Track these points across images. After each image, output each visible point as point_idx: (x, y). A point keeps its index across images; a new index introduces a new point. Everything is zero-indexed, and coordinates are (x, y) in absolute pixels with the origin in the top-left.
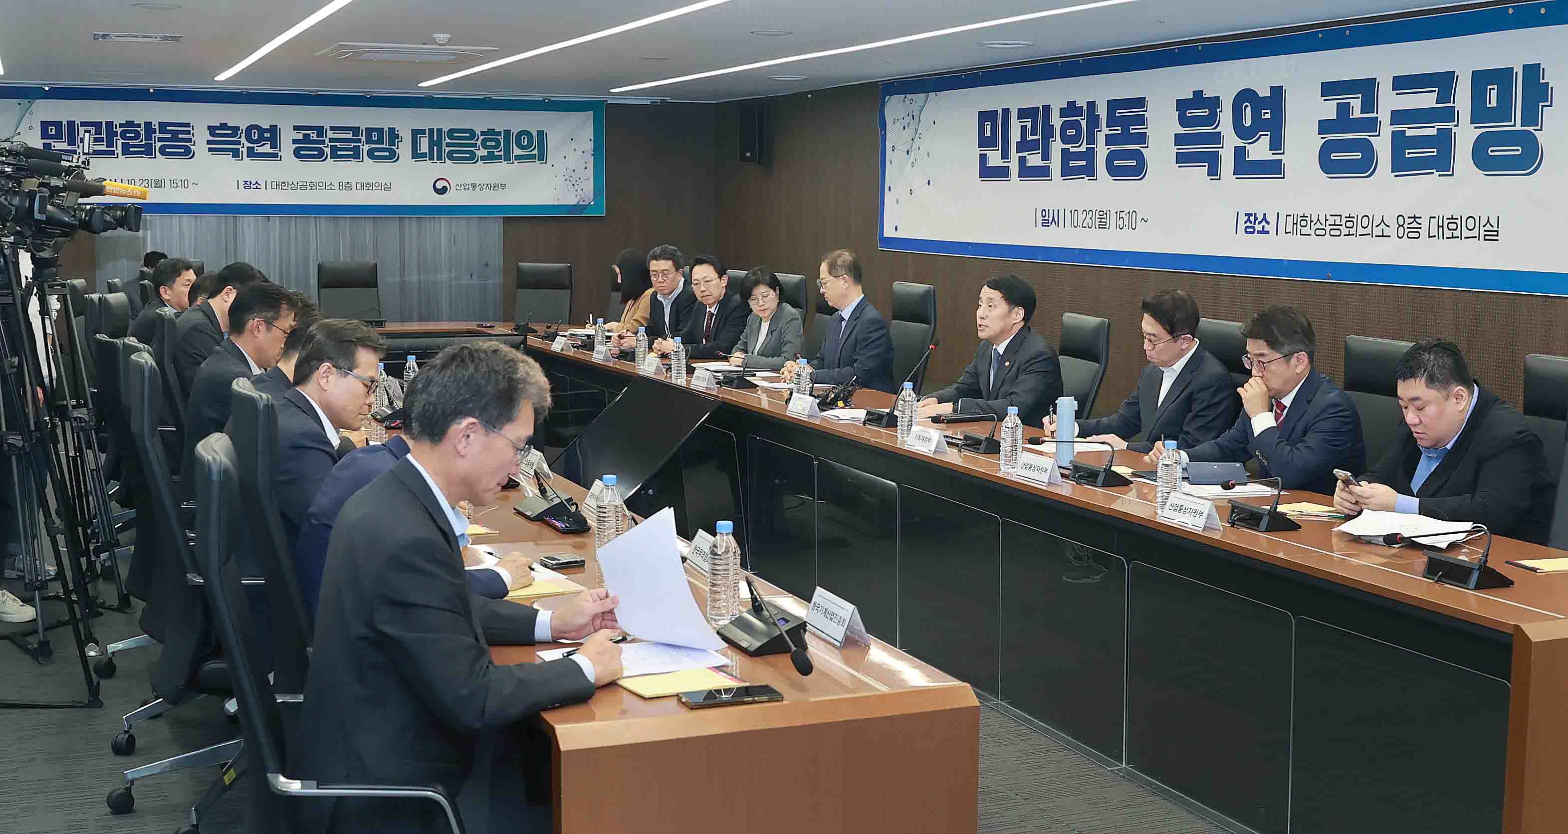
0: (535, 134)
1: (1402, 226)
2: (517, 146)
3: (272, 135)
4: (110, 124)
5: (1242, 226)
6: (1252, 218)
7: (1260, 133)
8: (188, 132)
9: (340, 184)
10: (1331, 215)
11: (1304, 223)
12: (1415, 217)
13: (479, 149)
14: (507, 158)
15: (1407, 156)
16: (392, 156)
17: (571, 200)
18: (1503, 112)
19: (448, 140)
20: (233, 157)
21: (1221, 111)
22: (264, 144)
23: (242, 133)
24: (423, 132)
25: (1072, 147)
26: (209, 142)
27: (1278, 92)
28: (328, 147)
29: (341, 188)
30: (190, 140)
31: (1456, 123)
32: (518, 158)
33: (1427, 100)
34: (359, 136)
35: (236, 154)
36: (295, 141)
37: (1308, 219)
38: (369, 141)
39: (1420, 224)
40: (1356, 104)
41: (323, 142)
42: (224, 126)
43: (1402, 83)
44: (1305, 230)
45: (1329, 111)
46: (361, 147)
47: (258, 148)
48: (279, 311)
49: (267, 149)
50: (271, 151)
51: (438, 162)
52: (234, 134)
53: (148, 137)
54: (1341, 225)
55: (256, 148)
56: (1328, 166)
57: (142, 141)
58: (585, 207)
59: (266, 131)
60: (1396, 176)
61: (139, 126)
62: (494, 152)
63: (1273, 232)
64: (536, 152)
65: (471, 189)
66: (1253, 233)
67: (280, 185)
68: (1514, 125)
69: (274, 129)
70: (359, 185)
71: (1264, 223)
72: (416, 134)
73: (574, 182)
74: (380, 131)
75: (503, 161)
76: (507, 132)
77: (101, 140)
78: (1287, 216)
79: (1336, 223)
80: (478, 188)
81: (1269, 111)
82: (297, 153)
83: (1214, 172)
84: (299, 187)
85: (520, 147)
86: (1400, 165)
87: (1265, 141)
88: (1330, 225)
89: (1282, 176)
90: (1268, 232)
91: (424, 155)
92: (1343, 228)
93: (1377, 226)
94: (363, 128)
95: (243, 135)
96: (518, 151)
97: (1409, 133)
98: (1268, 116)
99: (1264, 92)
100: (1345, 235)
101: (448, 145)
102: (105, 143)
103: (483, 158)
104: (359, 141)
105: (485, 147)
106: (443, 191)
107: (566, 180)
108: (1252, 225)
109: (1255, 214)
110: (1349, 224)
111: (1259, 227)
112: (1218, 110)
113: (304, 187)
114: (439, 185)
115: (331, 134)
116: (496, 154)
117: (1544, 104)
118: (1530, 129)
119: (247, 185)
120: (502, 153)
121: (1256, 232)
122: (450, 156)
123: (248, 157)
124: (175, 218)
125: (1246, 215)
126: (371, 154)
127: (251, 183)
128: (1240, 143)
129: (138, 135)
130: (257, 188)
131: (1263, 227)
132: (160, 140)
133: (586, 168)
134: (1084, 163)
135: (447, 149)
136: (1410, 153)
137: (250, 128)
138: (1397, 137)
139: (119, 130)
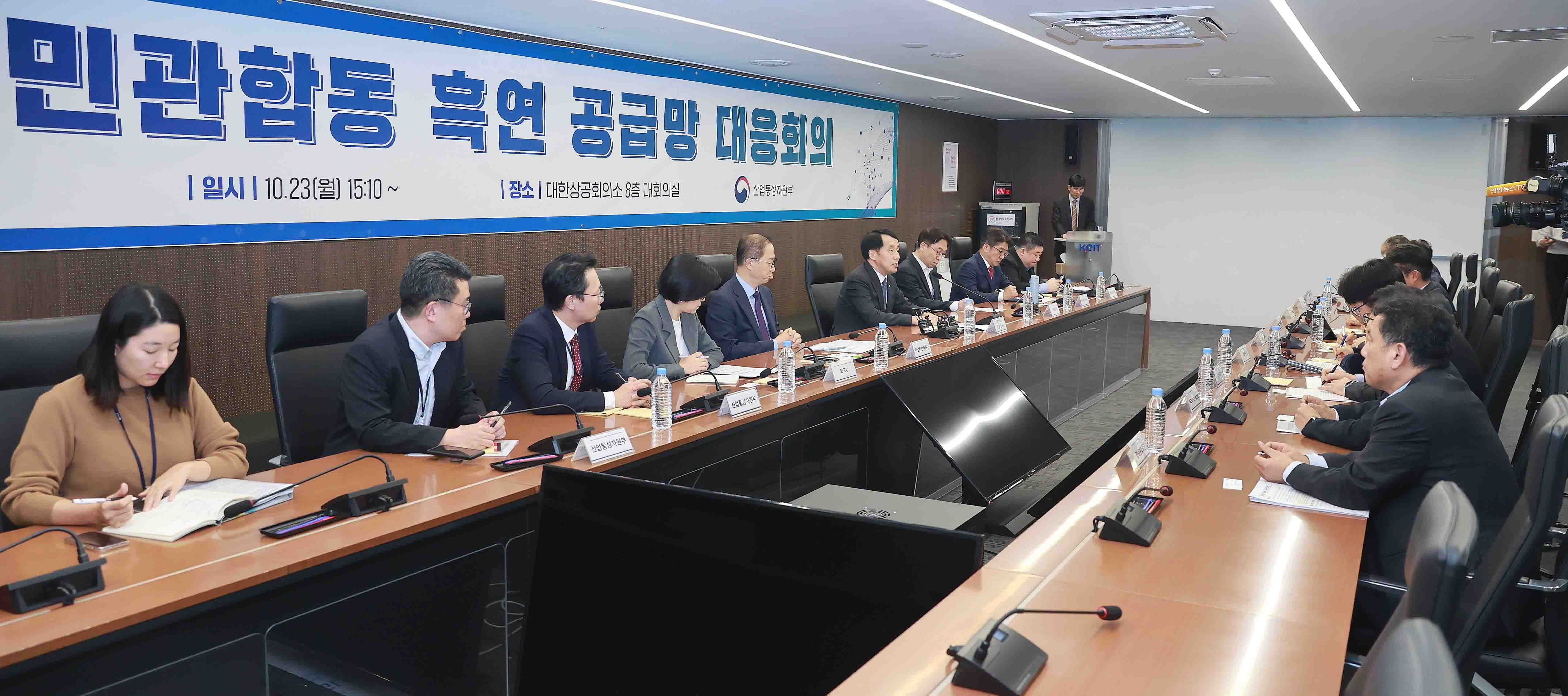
1: (629, 189)
5: (507, 193)
6: (516, 186)
7: (523, 117)
10: (582, 183)
11: (562, 189)
12: (636, 184)
15: (630, 145)
18: (679, 125)
21: (486, 94)
25: (266, 102)
27: (538, 87)
31: (657, 128)
33: (641, 111)
37: (565, 186)
39: (639, 188)
40: (598, 106)
43: (628, 98)
44: (562, 194)
45: (579, 108)
54: (590, 190)
56: (579, 147)
60: (623, 157)
63: (537, 195)
66: (519, 197)
68: (685, 133)
71: (528, 189)
78: (547, 183)
79: (586, 189)
81: (531, 101)
83: (479, 144)
86: (626, 151)
87: (528, 124)
88: (581, 190)
89: (544, 153)
90: (532, 196)
92: (591, 192)
93: (614, 190)
97: (632, 130)
98: (530, 105)
99: (527, 85)
100: (592, 197)
108: (518, 191)
109: (519, 182)
110: (595, 189)
111: (524, 193)
112: (482, 92)
117: (697, 123)
118: (692, 135)
121: (522, 196)
125: (511, 183)
128: (504, 123)
131: (528, 192)
134: (292, 123)
136: (633, 144)
138: (625, 132)
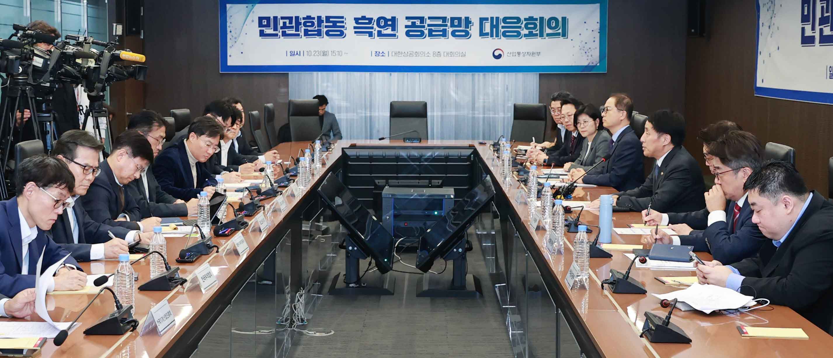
0: (560, 20)
2: (548, 27)
3: (393, 22)
4: (297, 18)
8: (343, 22)
9: (434, 53)
13: (523, 30)
14: (541, 35)
16: (467, 35)
17: (584, 62)
19: (503, 24)
20: (369, 36)
22: (387, 29)
23: (374, 22)
24: (487, 19)
26: (355, 28)
28: (426, 29)
29: (434, 55)
30: (343, 27)
32: (548, 35)
34: (446, 22)
35: (371, 34)
36: (406, 26)
38: (452, 25)
41: (424, 27)
42: (364, 18)
46: (447, 30)
47: (384, 31)
48: (151, 127)
49: (389, 31)
50: (392, 33)
51: (497, 38)
52: (370, 23)
53: (319, 25)
55: (383, 31)
57: (315, 28)
58: (594, 67)
59: (389, 20)
61: (314, 18)
62: (532, 32)
64: (560, 31)
65: (517, 55)
67: (397, 54)
69: (393, 19)
70: (445, 54)
72: (482, 20)
73: (586, 51)
74: (459, 19)
75: (538, 37)
76: (542, 19)
77: (292, 27)
80: (521, 55)
82: (408, 34)
84: (408, 55)
85: (550, 28)
91: (487, 34)
94: (449, 17)
95: (375, 23)
96: (548, 31)
101: (503, 27)
102: (294, 29)
103: (526, 35)
104: (446, 26)
105: (527, 28)
106: (499, 57)
107: (580, 49)
113: (411, 54)
114: (497, 53)
115: (429, 22)
116: (534, 32)
119: (377, 54)
120: (538, 32)
122: (504, 34)
123: (378, 36)
124: (335, 74)
126: (453, 34)
127: (379, 53)
129: (313, 24)
130: (383, 56)
132: (326, 27)
133: (594, 41)
135: (503, 30)
137: (379, 19)
139: (303, 21)
